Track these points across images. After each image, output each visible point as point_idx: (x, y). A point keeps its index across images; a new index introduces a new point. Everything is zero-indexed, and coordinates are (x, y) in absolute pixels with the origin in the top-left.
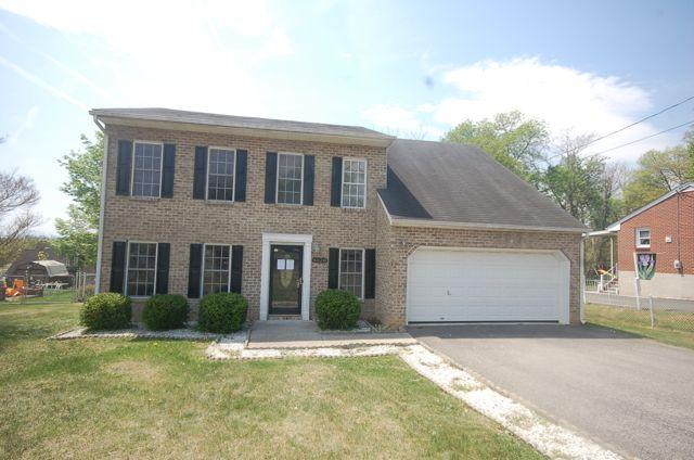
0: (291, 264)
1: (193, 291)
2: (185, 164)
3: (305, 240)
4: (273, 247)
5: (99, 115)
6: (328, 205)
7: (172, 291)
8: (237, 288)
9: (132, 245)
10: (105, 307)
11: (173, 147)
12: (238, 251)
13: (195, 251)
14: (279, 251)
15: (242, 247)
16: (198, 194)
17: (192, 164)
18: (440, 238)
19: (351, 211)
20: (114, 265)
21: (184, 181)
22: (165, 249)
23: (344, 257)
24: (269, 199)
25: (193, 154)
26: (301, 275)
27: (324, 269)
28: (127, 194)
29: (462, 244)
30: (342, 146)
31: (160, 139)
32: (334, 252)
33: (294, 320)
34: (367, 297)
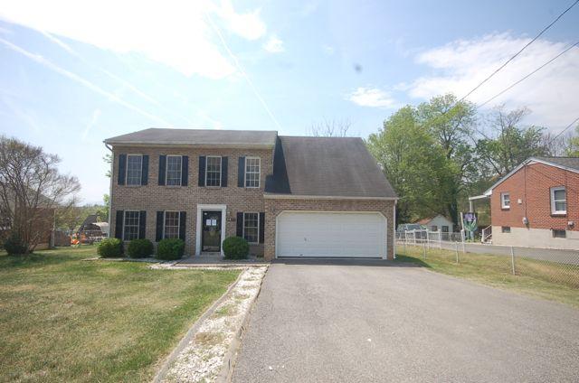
0: (214, 223)
1: (159, 238)
2: (154, 166)
3: (223, 208)
4: (204, 212)
5: (107, 142)
6: (236, 186)
7: (147, 237)
8: (183, 236)
9: (127, 212)
10: (109, 245)
11: (147, 157)
12: (184, 215)
13: (160, 215)
14: (207, 215)
15: (185, 213)
16: (161, 182)
17: (158, 165)
18: (297, 206)
19: (250, 190)
20: (117, 224)
21: (153, 175)
22: (143, 214)
23: (246, 217)
24: (201, 184)
25: (158, 159)
26: (220, 228)
27: (234, 225)
28: (123, 184)
29: (311, 209)
30: (245, 150)
31: (140, 152)
32: (240, 215)
33: (216, 255)
34: (260, 242)
